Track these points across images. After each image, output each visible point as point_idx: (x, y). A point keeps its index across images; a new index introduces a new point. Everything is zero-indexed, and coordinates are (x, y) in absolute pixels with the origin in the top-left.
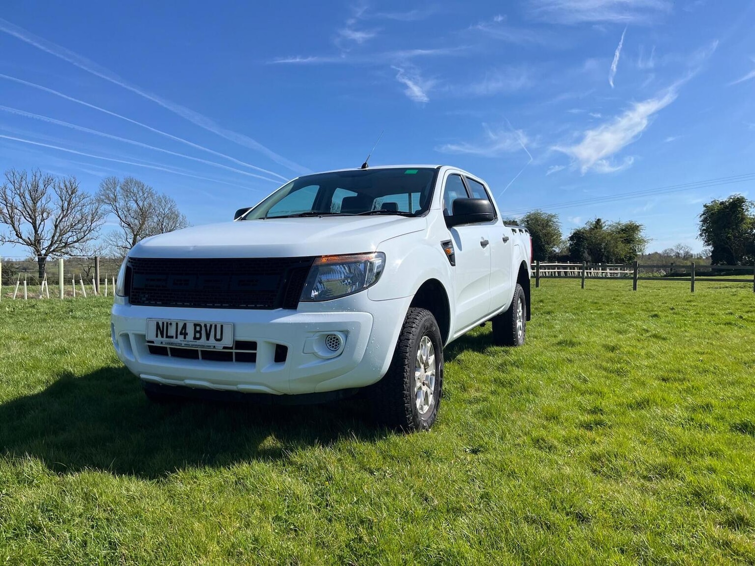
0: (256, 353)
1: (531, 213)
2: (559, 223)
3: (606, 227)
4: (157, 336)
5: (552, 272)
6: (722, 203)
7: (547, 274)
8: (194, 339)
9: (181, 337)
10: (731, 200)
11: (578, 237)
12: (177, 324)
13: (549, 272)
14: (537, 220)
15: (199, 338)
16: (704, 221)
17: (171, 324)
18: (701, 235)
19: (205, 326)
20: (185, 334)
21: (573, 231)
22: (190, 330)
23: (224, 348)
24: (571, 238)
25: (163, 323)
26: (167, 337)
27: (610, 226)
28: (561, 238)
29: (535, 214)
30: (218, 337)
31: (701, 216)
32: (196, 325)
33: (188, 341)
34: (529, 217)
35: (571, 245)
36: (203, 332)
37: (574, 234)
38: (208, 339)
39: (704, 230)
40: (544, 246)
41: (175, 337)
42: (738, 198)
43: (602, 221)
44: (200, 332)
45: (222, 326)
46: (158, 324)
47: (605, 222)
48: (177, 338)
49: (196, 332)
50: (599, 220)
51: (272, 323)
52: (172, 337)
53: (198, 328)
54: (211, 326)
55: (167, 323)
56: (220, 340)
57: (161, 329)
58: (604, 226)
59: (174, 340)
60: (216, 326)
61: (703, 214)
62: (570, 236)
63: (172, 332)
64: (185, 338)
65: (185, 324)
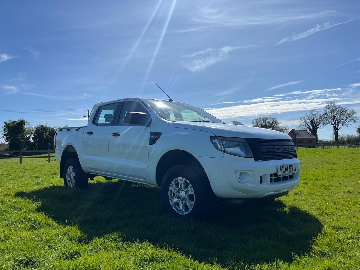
6: (14, 122)
9: (287, 171)
10: (19, 121)
12: (285, 166)
16: (5, 130)
17: (284, 166)
18: (3, 137)
19: (292, 166)
20: (287, 170)
25: (282, 167)
30: (295, 169)
31: (3, 128)
32: (290, 166)
39: (5, 134)
42: (22, 120)
45: (295, 165)
46: (280, 167)
49: (290, 168)
57: (281, 169)
59: (285, 173)
61: (4, 127)
63: (284, 170)
64: (288, 172)
65: (287, 166)
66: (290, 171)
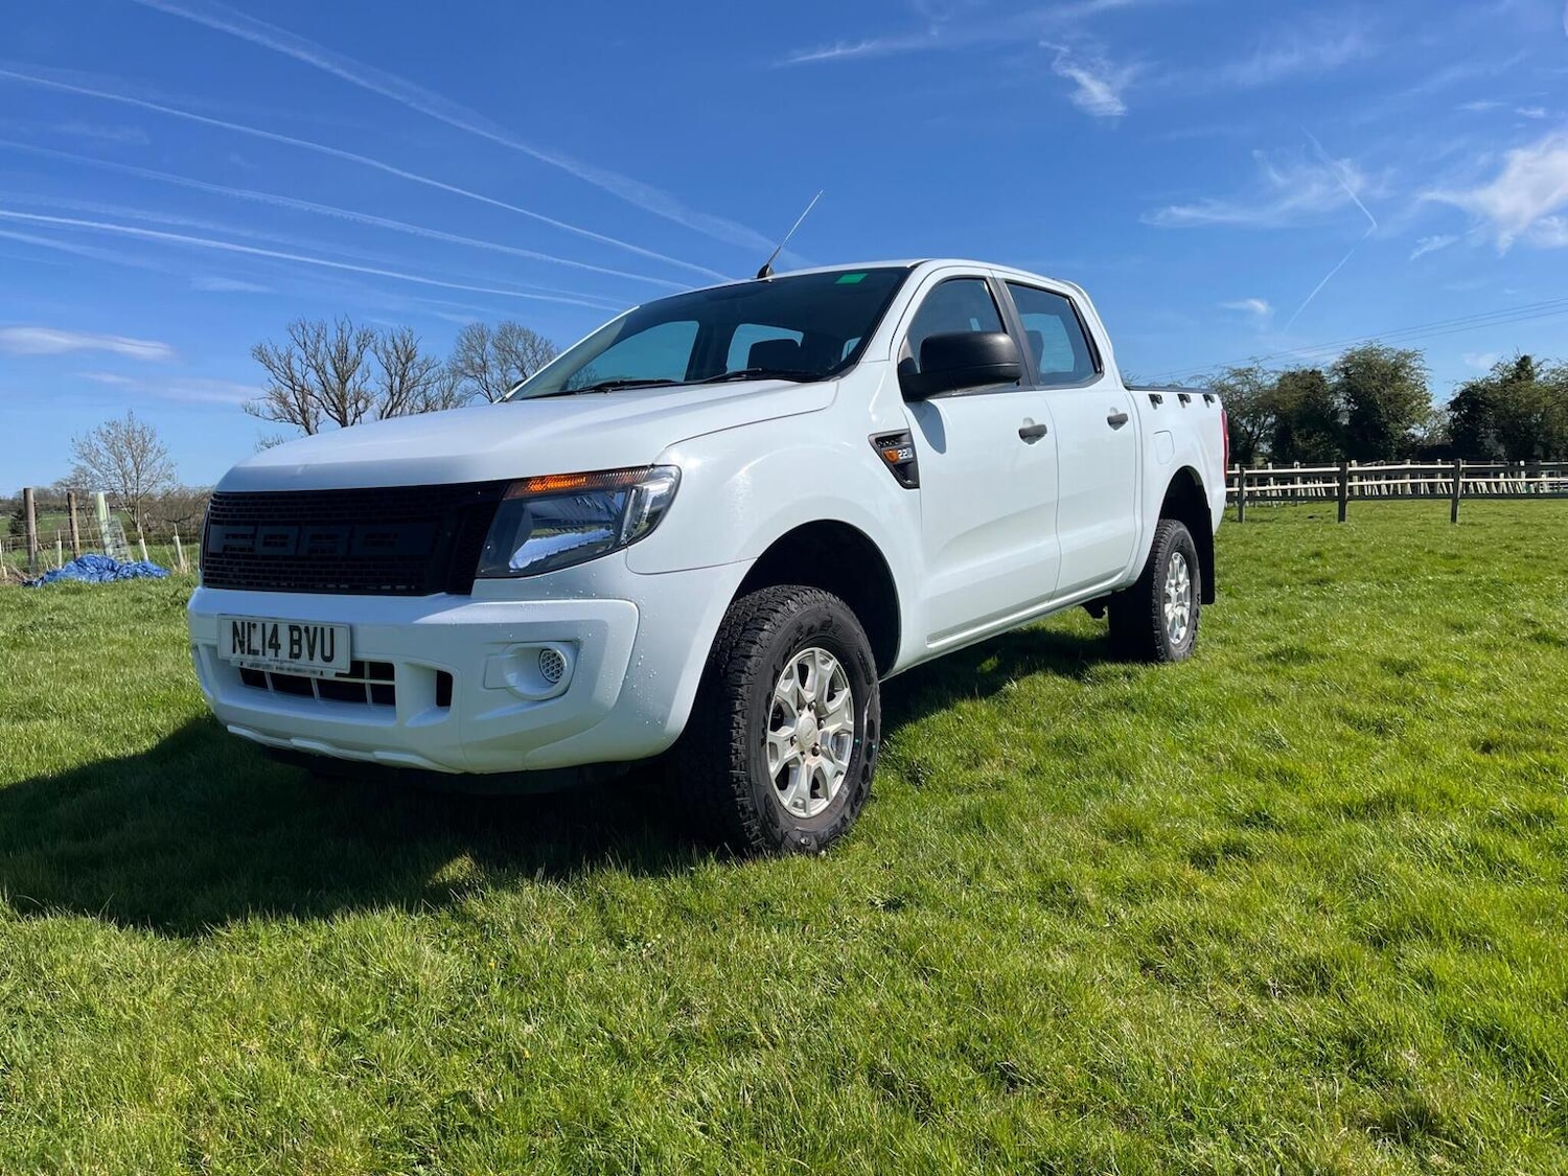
0: (393, 687)
1: (1356, 350)
2: (1425, 370)
3: (1542, 376)
4: (234, 652)
5: (1395, 485)
7: (1384, 492)
8: (290, 657)
9: (270, 652)
11: (1470, 402)
12: (264, 625)
13: (1388, 486)
14: (1369, 366)
15: (298, 656)
17: (254, 626)
19: (307, 630)
20: (276, 647)
21: (1459, 388)
22: (284, 639)
23: (337, 675)
24: (1455, 405)
25: (243, 624)
26: (251, 652)
27: (1553, 371)
28: (1430, 404)
29: (1364, 353)
30: (327, 654)
32: (293, 628)
33: (282, 662)
34: (1350, 359)
35: (1454, 420)
36: (304, 642)
37: (1462, 394)
38: (311, 658)
40: (1385, 425)
41: (261, 653)
43: (1534, 362)
44: (298, 642)
45: (332, 630)
46: (235, 624)
47: (1539, 364)
48: (264, 654)
49: (293, 642)
50: (1525, 359)
51: (419, 625)
52: (256, 653)
53: (296, 635)
54: (315, 629)
55: (249, 624)
56: (328, 659)
57: (241, 633)
58: (1539, 374)
59: (259, 657)
60: (322, 629)
62: (1453, 398)
63: (256, 643)
64: (276, 655)
65: (276, 626)
66: (295, 656)
